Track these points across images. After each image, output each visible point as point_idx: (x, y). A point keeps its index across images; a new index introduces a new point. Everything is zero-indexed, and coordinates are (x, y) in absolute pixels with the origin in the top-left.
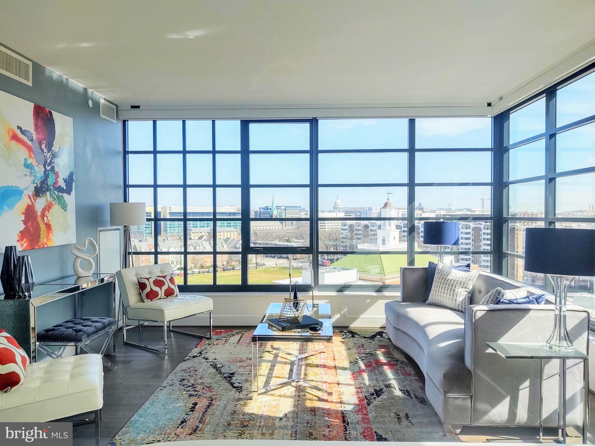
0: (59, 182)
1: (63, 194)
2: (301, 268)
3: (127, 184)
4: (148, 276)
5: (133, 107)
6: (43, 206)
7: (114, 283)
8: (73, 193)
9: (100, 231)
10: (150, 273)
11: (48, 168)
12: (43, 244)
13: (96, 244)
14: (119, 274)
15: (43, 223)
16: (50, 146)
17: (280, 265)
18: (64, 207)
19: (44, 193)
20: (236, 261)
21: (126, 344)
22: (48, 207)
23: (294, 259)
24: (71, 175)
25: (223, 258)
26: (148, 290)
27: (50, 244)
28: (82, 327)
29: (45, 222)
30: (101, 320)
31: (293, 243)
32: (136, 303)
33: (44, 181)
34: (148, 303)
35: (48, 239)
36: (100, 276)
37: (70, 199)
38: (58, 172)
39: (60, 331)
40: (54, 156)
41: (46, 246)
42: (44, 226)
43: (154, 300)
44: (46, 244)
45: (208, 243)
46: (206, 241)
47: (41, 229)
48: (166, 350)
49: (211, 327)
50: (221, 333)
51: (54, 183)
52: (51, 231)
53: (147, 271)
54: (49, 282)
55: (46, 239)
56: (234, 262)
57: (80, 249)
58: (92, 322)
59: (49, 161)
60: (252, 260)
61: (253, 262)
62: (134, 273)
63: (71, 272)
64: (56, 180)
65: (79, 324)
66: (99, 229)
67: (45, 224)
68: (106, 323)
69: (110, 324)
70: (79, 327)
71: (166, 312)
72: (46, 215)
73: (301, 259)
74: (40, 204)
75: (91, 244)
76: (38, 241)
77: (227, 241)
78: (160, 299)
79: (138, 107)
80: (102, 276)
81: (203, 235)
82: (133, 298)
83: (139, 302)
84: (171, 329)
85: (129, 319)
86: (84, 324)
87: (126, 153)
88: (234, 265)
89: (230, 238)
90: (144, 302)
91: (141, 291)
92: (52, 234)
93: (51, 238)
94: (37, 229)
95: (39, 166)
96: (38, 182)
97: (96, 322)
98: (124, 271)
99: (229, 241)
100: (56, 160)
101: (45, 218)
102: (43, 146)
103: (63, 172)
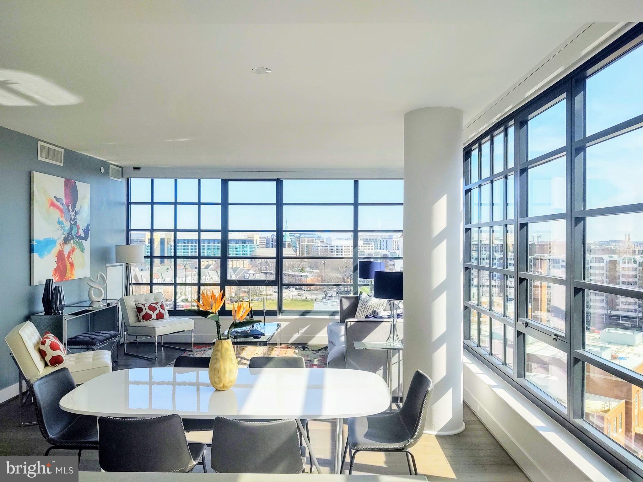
0: (80, 232)
1: (82, 241)
2: (315, 300)
3: (129, 228)
4: (144, 302)
5: (135, 168)
6: (69, 250)
7: (118, 308)
8: (89, 239)
9: (107, 267)
10: (146, 300)
11: (73, 223)
12: (68, 278)
13: (104, 276)
14: (122, 300)
15: (68, 263)
16: (74, 207)
17: (292, 297)
18: (83, 250)
19: (70, 241)
20: (245, 292)
21: (126, 354)
22: (72, 251)
23: (308, 291)
24: (88, 225)
25: (232, 289)
26: (144, 313)
27: (73, 278)
28: (95, 337)
29: (70, 262)
30: (109, 333)
31: (307, 273)
32: (134, 323)
33: (70, 233)
34: (144, 323)
35: (72, 274)
36: (107, 301)
37: (87, 244)
38: (79, 225)
39: (81, 339)
40: (77, 214)
41: (70, 279)
42: (69, 264)
43: (148, 320)
44: (70, 277)
45: (215, 272)
46: (213, 271)
47: (67, 267)
48: (157, 358)
49: (193, 344)
50: (201, 347)
51: (76, 233)
52: (73, 268)
53: (144, 299)
54: (73, 304)
55: (70, 274)
56: (244, 294)
57: (93, 281)
58: (102, 333)
59: (73, 218)
60: (262, 291)
61: (263, 293)
62: (134, 300)
63: (86, 298)
64: (78, 231)
65: (93, 335)
66: (107, 265)
67: (70, 263)
68: (113, 334)
69: (115, 336)
70: (94, 336)
71: (157, 329)
72: (70, 257)
73: (315, 290)
74: (67, 249)
75: (102, 277)
76: (65, 276)
77: (236, 271)
78: (153, 320)
79: (139, 168)
80: (108, 302)
81: (210, 264)
82: (132, 319)
83: (137, 322)
84: (162, 344)
85: (128, 335)
86: (97, 335)
87: (128, 203)
88: (243, 297)
89: (239, 267)
90: (141, 322)
91: (138, 314)
92: (74, 270)
93: (74, 274)
94: (65, 266)
95: (67, 222)
96: (66, 233)
97: (105, 334)
98: (126, 298)
99: (239, 270)
100: (78, 217)
101: (70, 259)
102: (70, 208)
103: (82, 225)
